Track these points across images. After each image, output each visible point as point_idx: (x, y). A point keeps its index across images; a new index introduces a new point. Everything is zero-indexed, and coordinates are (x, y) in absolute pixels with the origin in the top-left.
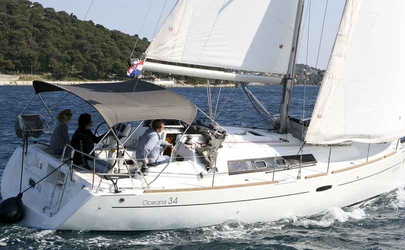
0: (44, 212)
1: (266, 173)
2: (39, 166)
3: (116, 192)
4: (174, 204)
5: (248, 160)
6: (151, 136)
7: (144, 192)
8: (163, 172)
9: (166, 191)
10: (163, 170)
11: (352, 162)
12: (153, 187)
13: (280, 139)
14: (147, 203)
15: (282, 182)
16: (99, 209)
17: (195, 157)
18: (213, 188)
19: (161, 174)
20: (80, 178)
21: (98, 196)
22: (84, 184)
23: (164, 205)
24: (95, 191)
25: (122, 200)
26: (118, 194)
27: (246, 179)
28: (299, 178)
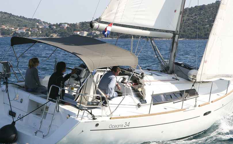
0: (36, 135)
1: (174, 103)
2: (19, 100)
3: (94, 119)
4: (127, 127)
5: (161, 94)
6: (112, 78)
7: (110, 119)
8: (121, 104)
9: (123, 118)
10: (120, 103)
11: (218, 94)
12: (115, 115)
13: (173, 78)
14: (112, 126)
15: (188, 109)
16: (83, 131)
17: (132, 93)
18: (149, 115)
19: (120, 105)
20: (65, 110)
21: (83, 123)
22: (69, 114)
23: (121, 128)
24: (80, 118)
25: (97, 125)
26: (95, 120)
27: (165, 108)
28: (195, 106)
